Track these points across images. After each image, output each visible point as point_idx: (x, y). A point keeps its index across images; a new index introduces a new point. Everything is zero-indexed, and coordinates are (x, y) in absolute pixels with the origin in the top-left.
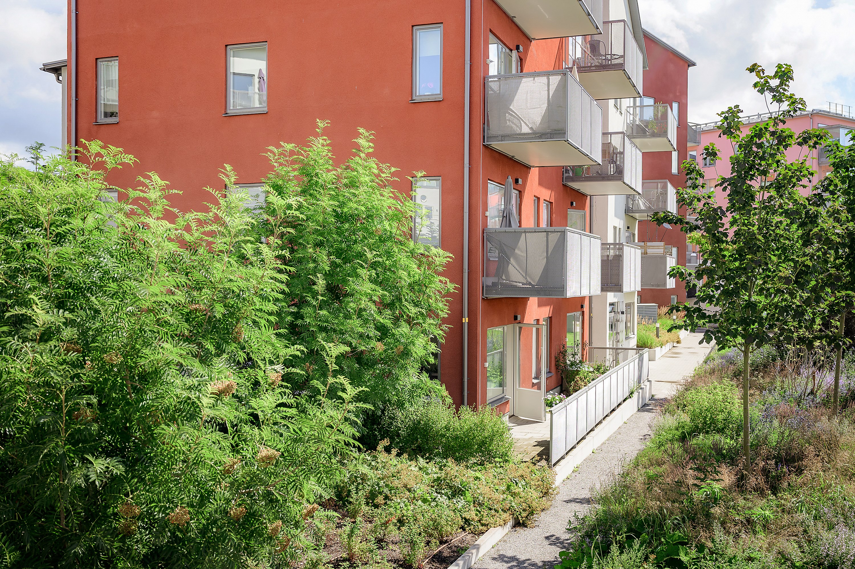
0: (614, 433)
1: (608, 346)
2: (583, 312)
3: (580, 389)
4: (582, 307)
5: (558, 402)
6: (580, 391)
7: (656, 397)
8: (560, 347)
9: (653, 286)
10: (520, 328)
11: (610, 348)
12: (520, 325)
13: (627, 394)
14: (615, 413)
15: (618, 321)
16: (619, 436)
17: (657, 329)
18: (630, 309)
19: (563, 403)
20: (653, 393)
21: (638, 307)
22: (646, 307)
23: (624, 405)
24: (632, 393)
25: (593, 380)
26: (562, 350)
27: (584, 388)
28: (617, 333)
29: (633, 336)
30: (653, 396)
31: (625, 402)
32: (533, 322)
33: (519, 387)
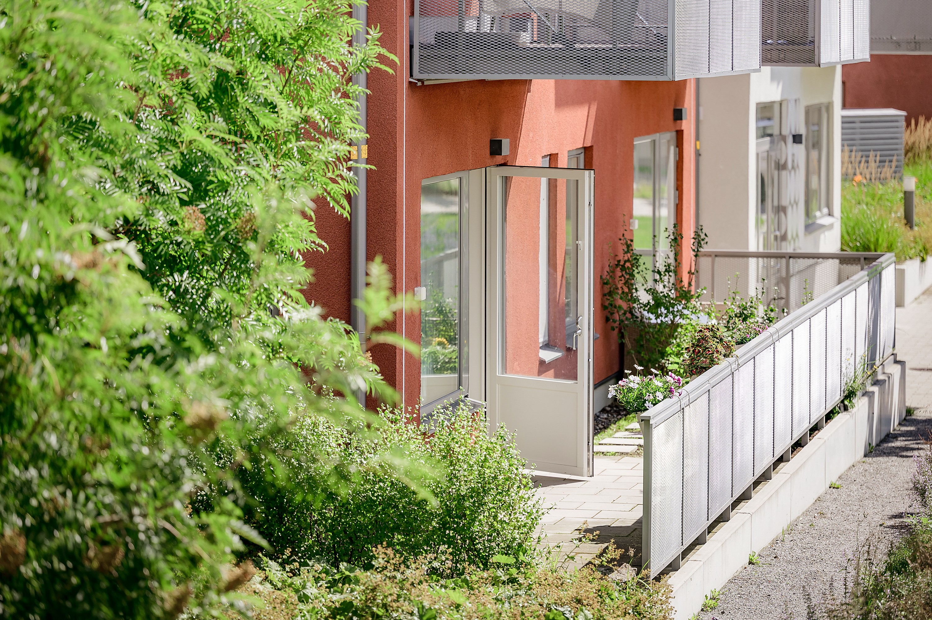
0: (806, 513)
1: (752, 247)
2: (680, 134)
3: (712, 362)
4: (678, 115)
5: (660, 396)
6: (714, 369)
7: (920, 415)
8: (614, 248)
9: (898, 44)
10: (507, 181)
11: (757, 255)
12: (506, 172)
13: (836, 398)
14: (803, 453)
15: (781, 167)
16: (821, 523)
17: (908, 196)
18: (819, 124)
19: (675, 399)
20: (910, 403)
21: (846, 121)
22: (865, 120)
23: (828, 429)
24: (850, 395)
25: (742, 342)
26: (622, 257)
27: (724, 363)
28: (780, 210)
29: (826, 221)
30: (909, 412)
31: (831, 423)
32: (540, 162)
33: (505, 369)
